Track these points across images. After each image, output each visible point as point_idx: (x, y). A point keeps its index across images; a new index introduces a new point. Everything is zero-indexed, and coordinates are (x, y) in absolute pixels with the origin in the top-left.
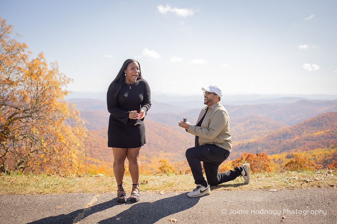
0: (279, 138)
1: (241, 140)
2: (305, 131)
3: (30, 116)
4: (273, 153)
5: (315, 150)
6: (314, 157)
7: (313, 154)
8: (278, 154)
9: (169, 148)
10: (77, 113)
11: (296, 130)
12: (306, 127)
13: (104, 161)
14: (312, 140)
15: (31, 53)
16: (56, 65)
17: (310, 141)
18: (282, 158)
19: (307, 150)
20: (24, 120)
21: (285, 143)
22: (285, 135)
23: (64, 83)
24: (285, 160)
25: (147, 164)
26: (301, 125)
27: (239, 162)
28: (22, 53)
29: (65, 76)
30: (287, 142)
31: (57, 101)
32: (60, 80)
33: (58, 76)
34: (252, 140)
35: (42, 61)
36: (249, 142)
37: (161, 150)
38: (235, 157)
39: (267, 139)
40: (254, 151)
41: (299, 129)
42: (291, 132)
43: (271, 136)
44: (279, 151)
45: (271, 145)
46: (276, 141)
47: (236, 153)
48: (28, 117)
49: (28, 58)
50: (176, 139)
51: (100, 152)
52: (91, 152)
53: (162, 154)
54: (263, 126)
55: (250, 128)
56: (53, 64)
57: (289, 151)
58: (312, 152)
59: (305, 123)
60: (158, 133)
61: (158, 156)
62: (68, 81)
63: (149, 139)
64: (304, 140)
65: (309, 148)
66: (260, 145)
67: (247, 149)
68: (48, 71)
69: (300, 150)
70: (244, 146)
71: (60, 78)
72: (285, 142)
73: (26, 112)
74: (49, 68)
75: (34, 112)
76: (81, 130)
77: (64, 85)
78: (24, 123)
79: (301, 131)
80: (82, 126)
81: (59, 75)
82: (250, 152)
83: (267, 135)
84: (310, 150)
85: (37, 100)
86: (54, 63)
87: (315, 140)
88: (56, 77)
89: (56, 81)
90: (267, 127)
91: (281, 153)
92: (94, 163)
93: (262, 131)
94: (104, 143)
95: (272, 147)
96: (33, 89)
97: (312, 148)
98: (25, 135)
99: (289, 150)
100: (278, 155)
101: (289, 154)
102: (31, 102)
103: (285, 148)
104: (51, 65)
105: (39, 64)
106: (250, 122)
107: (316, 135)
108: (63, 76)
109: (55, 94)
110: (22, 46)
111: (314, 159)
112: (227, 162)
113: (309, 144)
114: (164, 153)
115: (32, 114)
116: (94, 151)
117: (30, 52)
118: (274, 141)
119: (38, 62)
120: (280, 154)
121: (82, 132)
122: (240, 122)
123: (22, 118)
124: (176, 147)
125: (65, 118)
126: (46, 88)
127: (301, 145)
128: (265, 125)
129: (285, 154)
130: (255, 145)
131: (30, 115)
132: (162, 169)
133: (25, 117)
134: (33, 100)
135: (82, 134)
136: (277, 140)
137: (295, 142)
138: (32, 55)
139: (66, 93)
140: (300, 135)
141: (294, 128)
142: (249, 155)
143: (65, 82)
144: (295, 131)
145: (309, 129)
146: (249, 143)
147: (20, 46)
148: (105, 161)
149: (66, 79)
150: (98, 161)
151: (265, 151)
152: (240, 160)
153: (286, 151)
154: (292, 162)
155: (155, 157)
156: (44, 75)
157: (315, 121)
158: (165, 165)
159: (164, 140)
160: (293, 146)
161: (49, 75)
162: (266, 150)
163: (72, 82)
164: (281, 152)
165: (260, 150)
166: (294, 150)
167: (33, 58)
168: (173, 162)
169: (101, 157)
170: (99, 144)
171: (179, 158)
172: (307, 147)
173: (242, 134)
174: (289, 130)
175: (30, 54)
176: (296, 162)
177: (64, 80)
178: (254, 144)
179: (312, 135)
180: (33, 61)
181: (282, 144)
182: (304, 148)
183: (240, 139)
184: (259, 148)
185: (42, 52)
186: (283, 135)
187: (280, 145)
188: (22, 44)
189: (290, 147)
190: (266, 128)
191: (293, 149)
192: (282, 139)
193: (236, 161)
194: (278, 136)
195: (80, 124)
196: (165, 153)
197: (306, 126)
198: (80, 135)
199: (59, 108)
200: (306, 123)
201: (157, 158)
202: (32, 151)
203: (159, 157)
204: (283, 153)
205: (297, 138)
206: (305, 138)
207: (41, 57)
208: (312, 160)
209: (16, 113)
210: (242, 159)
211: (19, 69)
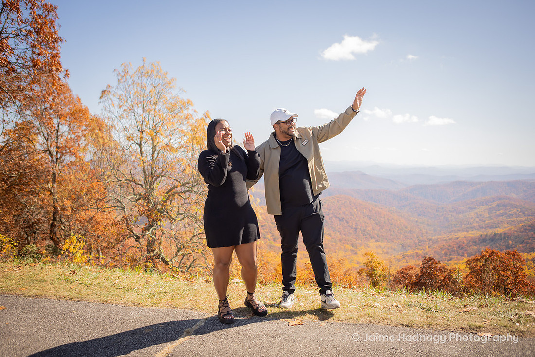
1: (484, 229)
3: (190, 191)
4: (532, 250)
9: (383, 236)
25: (352, 256)
27: (477, 260)
28: (186, 112)
34: (499, 231)
36: (496, 232)
37: (371, 238)
38: (474, 253)
39: (523, 230)
40: (503, 246)
43: (529, 226)
45: (529, 239)
47: (476, 248)
48: (188, 191)
49: (192, 118)
50: (392, 224)
53: (372, 244)
54: (518, 211)
55: (498, 213)
60: (367, 215)
61: (367, 246)
63: (356, 223)
66: (512, 237)
67: (493, 242)
70: (488, 238)
75: (195, 186)
78: (185, 199)
82: (497, 247)
83: (522, 224)
90: (524, 213)
93: (515, 219)
95: (530, 241)
98: (185, 214)
102: (193, 173)
105: (204, 126)
106: (498, 205)
110: (186, 103)
112: (463, 259)
114: (375, 242)
117: (195, 111)
119: (202, 124)
122: (483, 205)
124: (391, 235)
128: (520, 210)
130: (504, 238)
131: (191, 189)
132: (368, 264)
133: (185, 192)
138: (197, 115)
142: (493, 252)
146: (495, 235)
147: (184, 104)
152: (479, 258)
155: (363, 247)
158: (372, 259)
159: (376, 225)
162: (521, 246)
167: (198, 118)
168: (386, 255)
171: (395, 250)
173: (485, 221)
178: (503, 236)
180: (197, 121)
183: (482, 228)
184: (510, 242)
188: (186, 100)
190: (521, 214)
193: (474, 260)
196: (377, 243)
201: (366, 249)
202: (195, 234)
203: (369, 247)
207: (207, 117)
209: (175, 187)
210: (482, 257)
211: (182, 131)
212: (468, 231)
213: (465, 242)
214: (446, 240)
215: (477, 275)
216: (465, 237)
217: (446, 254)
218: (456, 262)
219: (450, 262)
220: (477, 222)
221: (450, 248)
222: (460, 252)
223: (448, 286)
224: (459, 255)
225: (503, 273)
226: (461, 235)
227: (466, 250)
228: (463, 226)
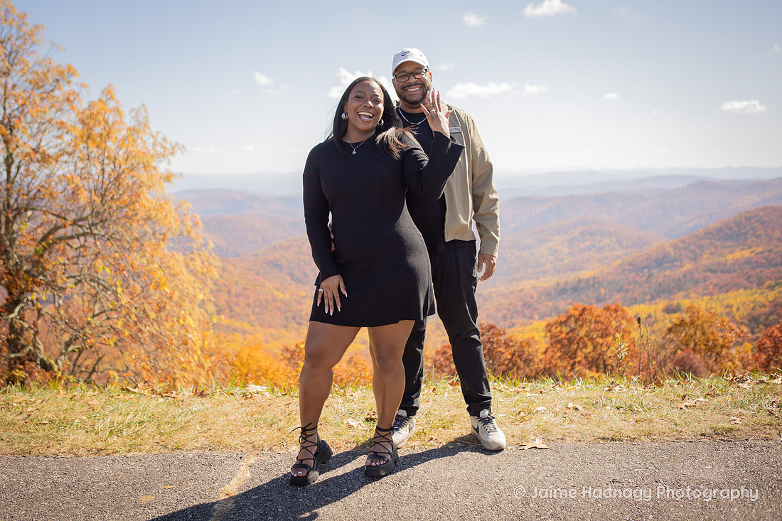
0: (648, 267)
1: (562, 274)
2: (706, 251)
3: (88, 233)
4: (634, 301)
5: (731, 294)
6: (728, 310)
7: (725, 303)
8: (645, 304)
10: (195, 224)
11: (685, 248)
12: (708, 241)
13: (258, 328)
14: (723, 272)
15: (86, 86)
16: (144, 114)
17: (719, 274)
18: (655, 312)
19: (712, 294)
20: (76, 243)
21: (661, 280)
22: (661, 261)
23: (164, 156)
24: (663, 316)
26: (697, 237)
27: (561, 323)
28: (66, 88)
29: (165, 139)
30: (665, 276)
31: (148, 199)
32: (154, 149)
33: (149, 139)
34: (586, 274)
35: (111, 104)
36: (581, 277)
38: (549, 313)
39: (620, 270)
40: (592, 298)
41: (693, 248)
42: (675, 253)
43: (630, 264)
44: (648, 297)
45: (630, 284)
46: (641, 274)
47: (550, 304)
48: (84, 234)
49: (80, 100)
51: (248, 305)
52: (230, 307)
54: (612, 241)
55: (582, 246)
56: (135, 111)
57: (671, 296)
58: (723, 299)
59: (705, 233)
62: (173, 149)
64: (704, 271)
65: (716, 288)
66: (605, 284)
67: (577, 293)
68: (126, 128)
69: (696, 293)
70: (569, 287)
71: (154, 145)
72: (661, 276)
73: (80, 223)
74: (129, 121)
75: (96, 224)
76: (206, 263)
77: (162, 159)
78: (76, 249)
79: (698, 251)
80: (207, 254)
81: (153, 137)
82: (582, 301)
83: (619, 262)
84: (718, 293)
85: (103, 196)
86: (140, 109)
87: (729, 271)
88: (145, 143)
89: (144, 151)
90: (621, 244)
91: (653, 302)
92: (237, 331)
93: (607, 254)
94: (257, 287)
95: (631, 288)
96: (94, 171)
97: (724, 288)
98: (79, 276)
99: (670, 294)
100: (646, 306)
101: (672, 303)
102: (91, 202)
103: (662, 291)
104: (133, 114)
105: (106, 113)
106: (582, 234)
107: (733, 259)
108: (160, 140)
109: (144, 180)
110: (66, 72)
111: (728, 314)
112: (531, 324)
113: (715, 281)
115: (93, 228)
116: (237, 305)
117: (83, 86)
118: (637, 275)
119: (103, 109)
120: (651, 304)
121: (207, 268)
122: (559, 234)
123: (72, 237)
125: (169, 236)
126: (123, 167)
127: (697, 282)
128: (614, 239)
129: (661, 304)
130: (594, 285)
131: (89, 231)
133: (78, 236)
134: (95, 198)
135: (208, 271)
136: (643, 272)
137: (685, 276)
139: (168, 178)
140: (695, 259)
141: (681, 245)
142: (584, 310)
143: (166, 153)
144: (683, 251)
145: (716, 247)
146: (579, 281)
147: (62, 73)
148: (261, 325)
149: (168, 146)
150: (246, 326)
151: (617, 298)
152: (564, 320)
153: (663, 296)
154: (682, 323)
156: (117, 138)
157: (730, 229)
160: (680, 285)
161: (128, 136)
162: (618, 296)
163: (182, 152)
164: (653, 298)
165: (606, 295)
166: (681, 294)
167: (91, 100)
169: (252, 317)
170: (247, 289)
172: (711, 287)
173: (562, 260)
174: (670, 250)
175: (83, 89)
176: (692, 323)
177: (164, 148)
178: (591, 282)
179: (722, 260)
180: (91, 105)
181: (654, 280)
182: (704, 289)
183: (559, 271)
184: (602, 291)
185: (110, 85)
186: (656, 261)
187: (651, 282)
188: (64, 67)
189: (674, 288)
190: (617, 245)
191: (679, 291)
192: (655, 271)
193: (556, 323)
194: (645, 263)
195: (203, 249)
197: (710, 239)
198: (203, 273)
199: (153, 213)
200: (709, 234)
202: (97, 312)
204: (657, 300)
205: (688, 266)
206: (707, 267)
207: (109, 97)
208: (724, 316)
209: (57, 228)
210: (569, 317)
211: (61, 125)
212: (537, 278)
213: (535, 295)
214: (504, 295)
215: (563, 346)
216: (533, 288)
217: (505, 317)
218: (521, 328)
219: (512, 329)
220: (551, 262)
221: (511, 307)
222: (527, 312)
223: (518, 368)
224: (525, 317)
225: (600, 341)
226: (527, 285)
227: (536, 309)
228: (530, 270)
